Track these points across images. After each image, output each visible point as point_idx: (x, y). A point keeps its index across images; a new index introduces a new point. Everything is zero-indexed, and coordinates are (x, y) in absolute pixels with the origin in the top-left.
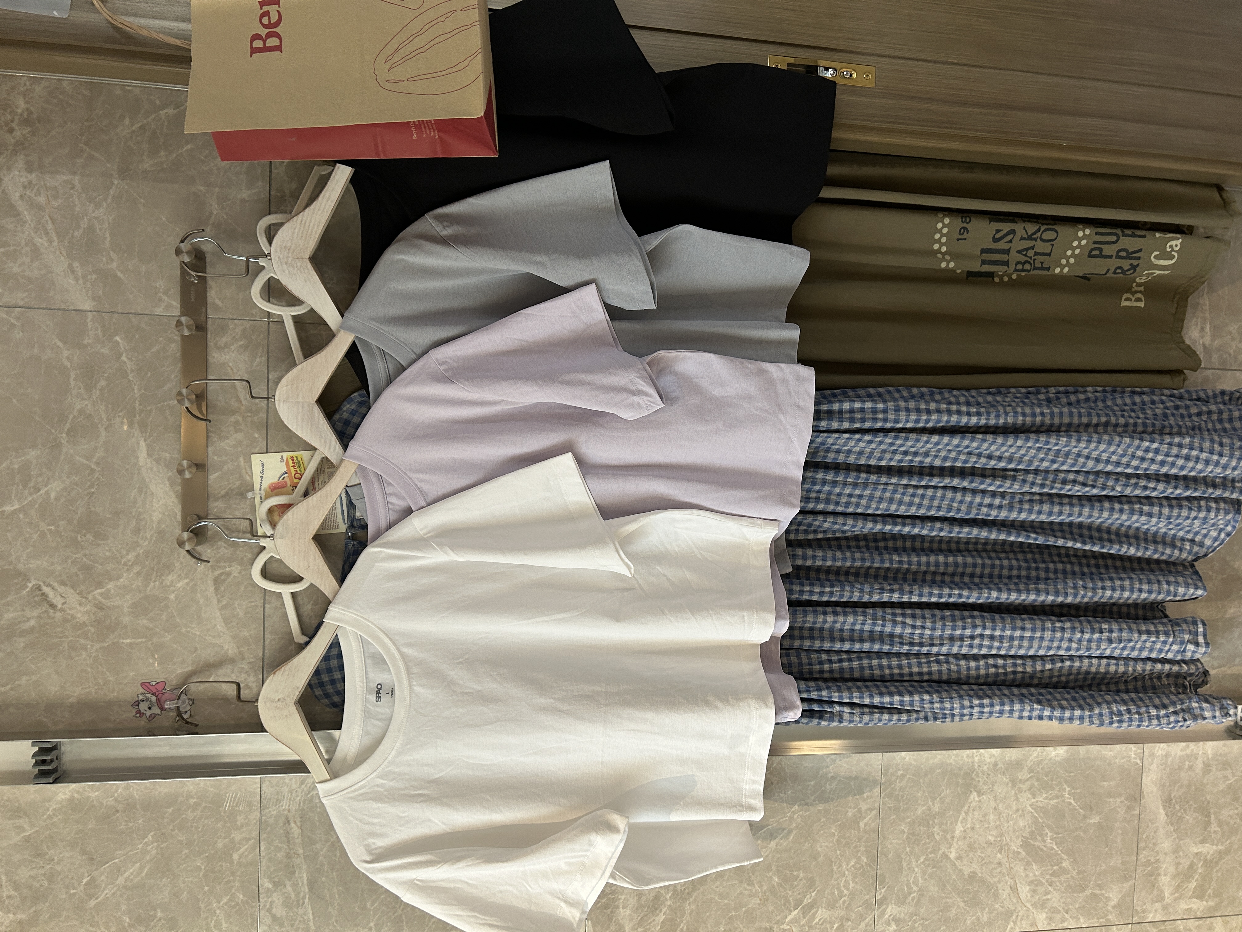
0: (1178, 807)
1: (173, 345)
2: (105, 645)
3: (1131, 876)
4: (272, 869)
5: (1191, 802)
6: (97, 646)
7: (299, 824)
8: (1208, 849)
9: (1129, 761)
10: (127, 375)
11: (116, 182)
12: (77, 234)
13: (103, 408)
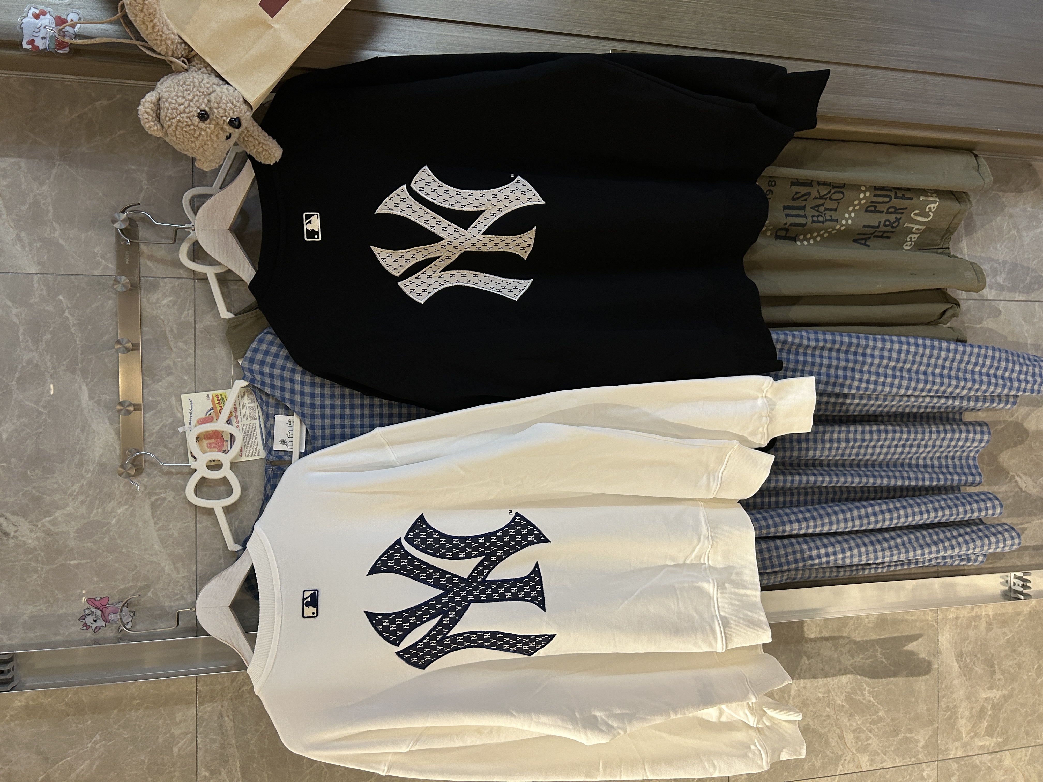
0: (968, 661)
1: (110, 302)
2: (54, 566)
3: (934, 721)
4: (209, 758)
5: (979, 655)
6: (47, 568)
7: (231, 717)
8: (995, 694)
9: (928, 624)
10: (70, 329)
11: (57, 163)
12: (24, 208)
13: (48, 358)
